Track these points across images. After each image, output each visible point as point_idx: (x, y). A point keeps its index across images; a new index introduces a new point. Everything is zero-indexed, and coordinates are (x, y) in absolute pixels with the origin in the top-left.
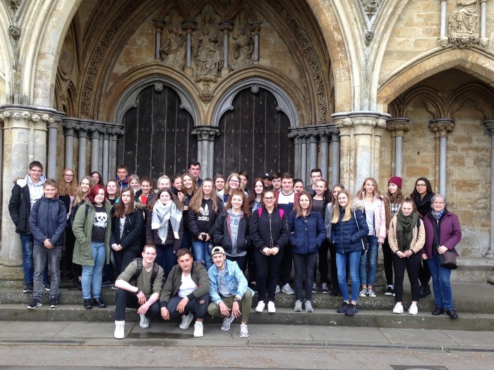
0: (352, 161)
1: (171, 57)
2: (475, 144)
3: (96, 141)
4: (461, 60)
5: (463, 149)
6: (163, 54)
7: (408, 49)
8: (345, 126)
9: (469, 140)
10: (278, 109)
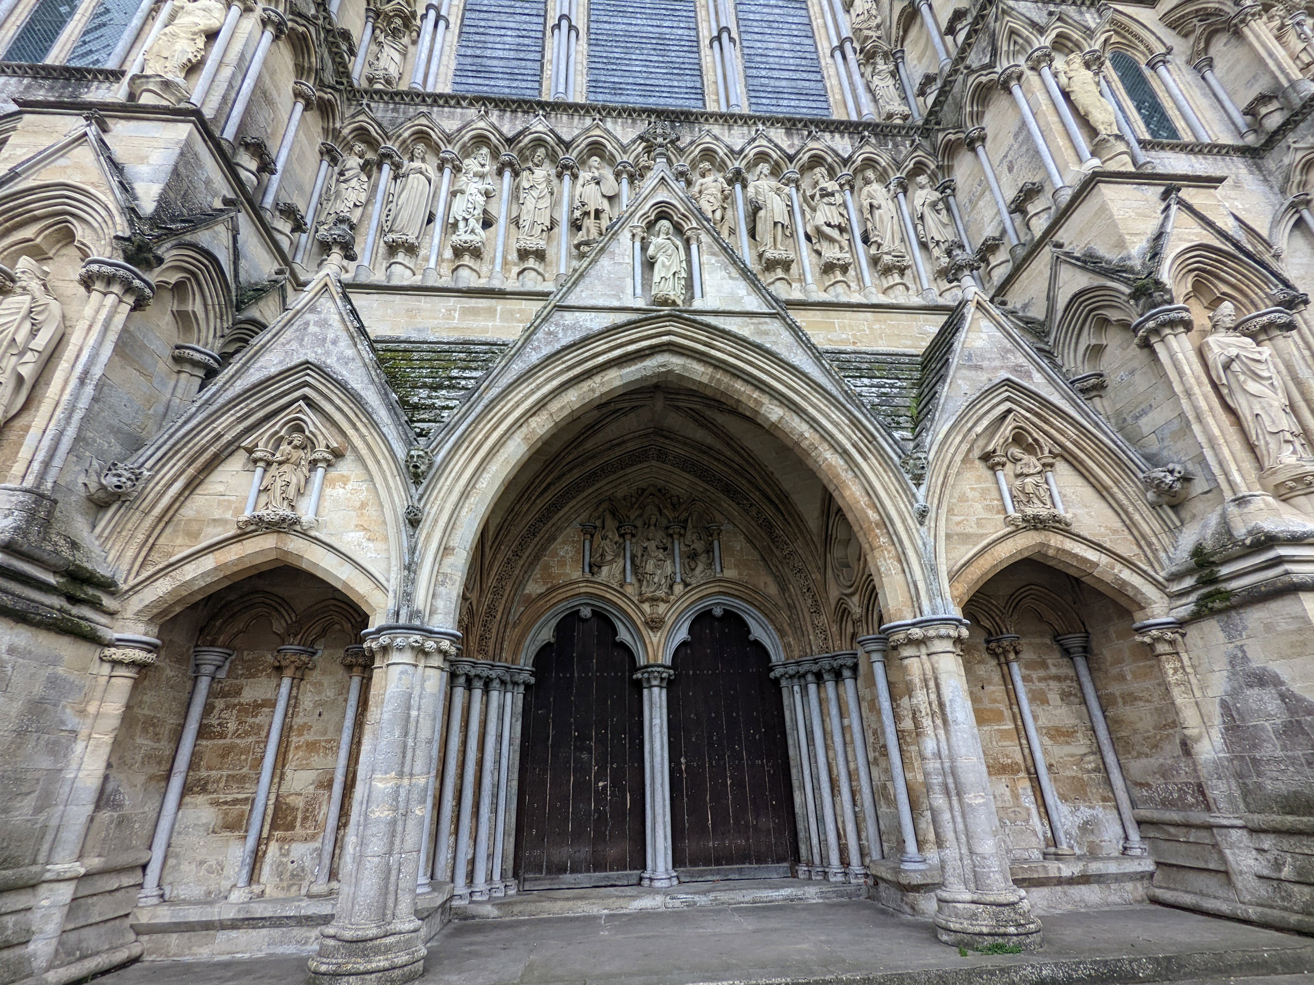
0: (933, 697)
1: (605, 570)
2: (1053, 671)
3: (494, 695)
4: (1042, 544)
5: (1041, 679)
6: (595, 568)
7: (969, 530)
8: (911, 642)
9: (1044, 665)
10: (751, 638)
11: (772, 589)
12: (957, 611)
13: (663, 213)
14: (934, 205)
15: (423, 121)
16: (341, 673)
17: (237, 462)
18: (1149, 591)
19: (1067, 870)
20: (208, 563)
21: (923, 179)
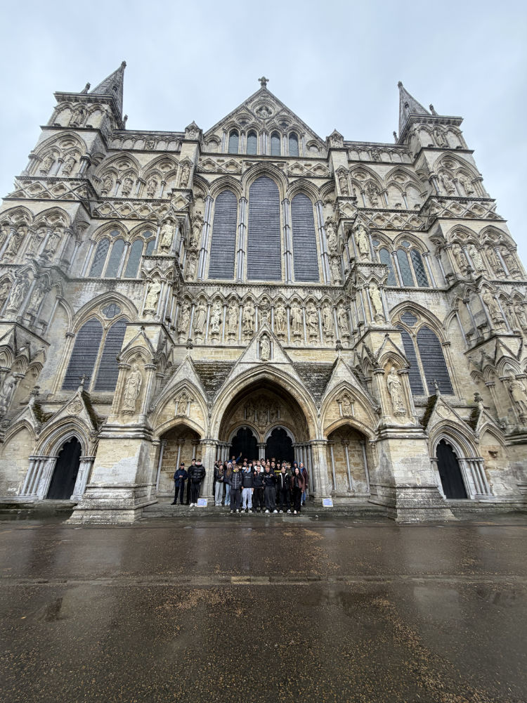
0: (317, 456)
1: (250, 418)
2: (357, 449)
3: (223, 450)
4: (348, 422)
5: (353, 451)
6: (247, 417)
7: (330, 419)
8: (313, 445)
9: (355, 447)
10: (287, 436)
11: (293, 424)
12: (325, 438)
13: (265, 334)
14: (343, 315)
15: (203, 292)
16: (191, 446)
17: (172, 402)
18: (371, 434)
19: (350, 494)
20: (169, 425)
21: (341, 305)
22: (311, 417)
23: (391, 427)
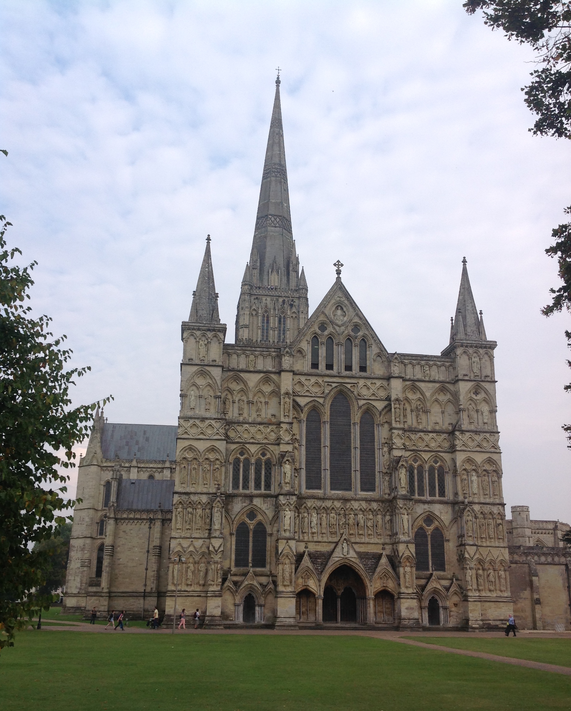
0: (370, 605)
4: (385, 589)
7: (376, 587)
8: (368, 600)
11: (356, 586)
12: (373, 597)
13: (345, 540)
14: (388, 522)
17: (300, 578)
21: (388, 514)
22: (367, 586)
23: (403, 593)
